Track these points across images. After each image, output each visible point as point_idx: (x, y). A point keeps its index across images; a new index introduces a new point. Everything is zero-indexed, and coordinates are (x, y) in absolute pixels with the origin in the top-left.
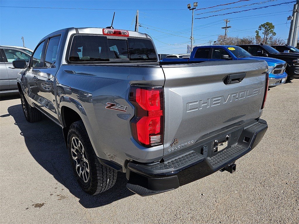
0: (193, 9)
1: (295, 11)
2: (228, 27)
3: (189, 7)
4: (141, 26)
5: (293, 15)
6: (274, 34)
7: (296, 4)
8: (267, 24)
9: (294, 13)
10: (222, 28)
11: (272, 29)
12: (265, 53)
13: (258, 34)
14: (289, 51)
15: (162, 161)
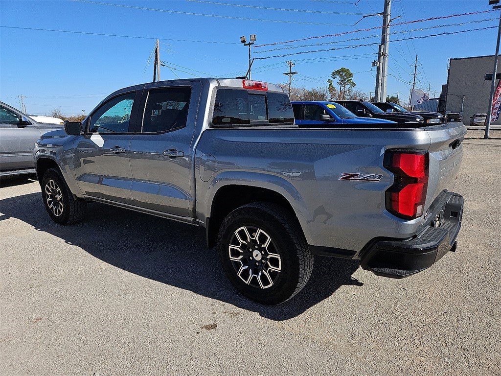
0: (249, 44)
1: (382, 54)
2: (292, 73)
3: (244, 42)
4: (164, 66)
5: (379, 60)
6: (353, 85)
7: (382, 45)
8: (343, 70)
9: (380, 56)
10: (285, 74)
11: (350, 79)
12: (368, 113)
13: (331, 85)
14: (393, 110)
15: (415, 237)
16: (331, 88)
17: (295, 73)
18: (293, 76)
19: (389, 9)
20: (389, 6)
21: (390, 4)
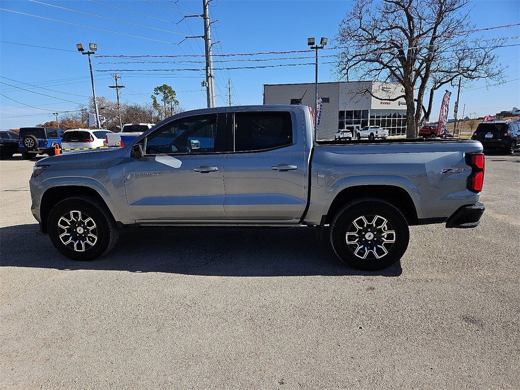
0: (88, 53)
1: (209, 75)
2: (118, 87)
5: (207, 81)
6: (177, 102)
8: (165, 87)
9: (207, 77)
11: (173, 96)
13: (155, 101)
16: (155, 104)
17: (122, 87)
18: (120, 90)
19: (209, 33)
20: (209, 31)
21: (209, 29)
